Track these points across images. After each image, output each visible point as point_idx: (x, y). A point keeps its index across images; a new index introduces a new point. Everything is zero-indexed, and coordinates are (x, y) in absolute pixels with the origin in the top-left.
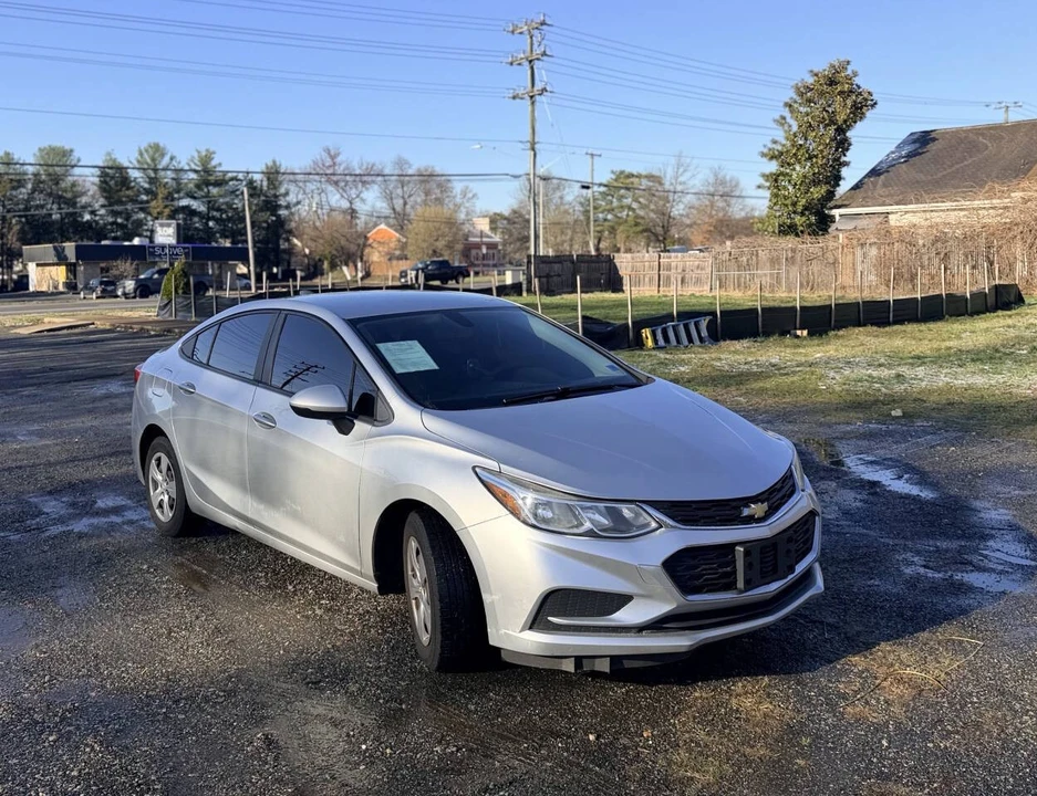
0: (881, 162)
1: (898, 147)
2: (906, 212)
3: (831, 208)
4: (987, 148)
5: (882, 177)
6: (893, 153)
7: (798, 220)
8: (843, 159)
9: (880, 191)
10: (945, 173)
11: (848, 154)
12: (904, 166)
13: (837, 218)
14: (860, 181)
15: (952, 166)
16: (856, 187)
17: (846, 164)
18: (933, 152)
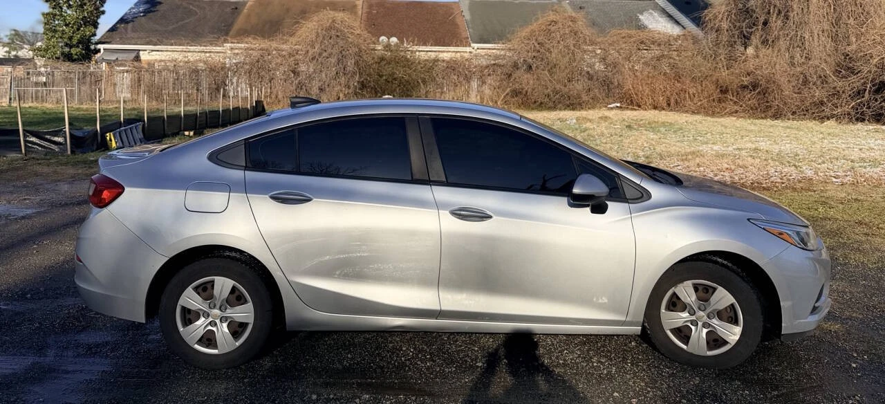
0: (126, 14)
1: (136, 4)
2: (153, 51)
3: (97, 43)
4: (197, 14)
5: (129, 24)
6: (133, 8)
7: (74, 51)
8: (102, 9)
9: (130, 34)
10: (174, 26)
11: (105, 5)
12: (143, 18)
13: (102, 51)
14: (114, 26)
15: (177, 23)
16: (113, 29)
17: (103, 12)
18: (162, 12)
